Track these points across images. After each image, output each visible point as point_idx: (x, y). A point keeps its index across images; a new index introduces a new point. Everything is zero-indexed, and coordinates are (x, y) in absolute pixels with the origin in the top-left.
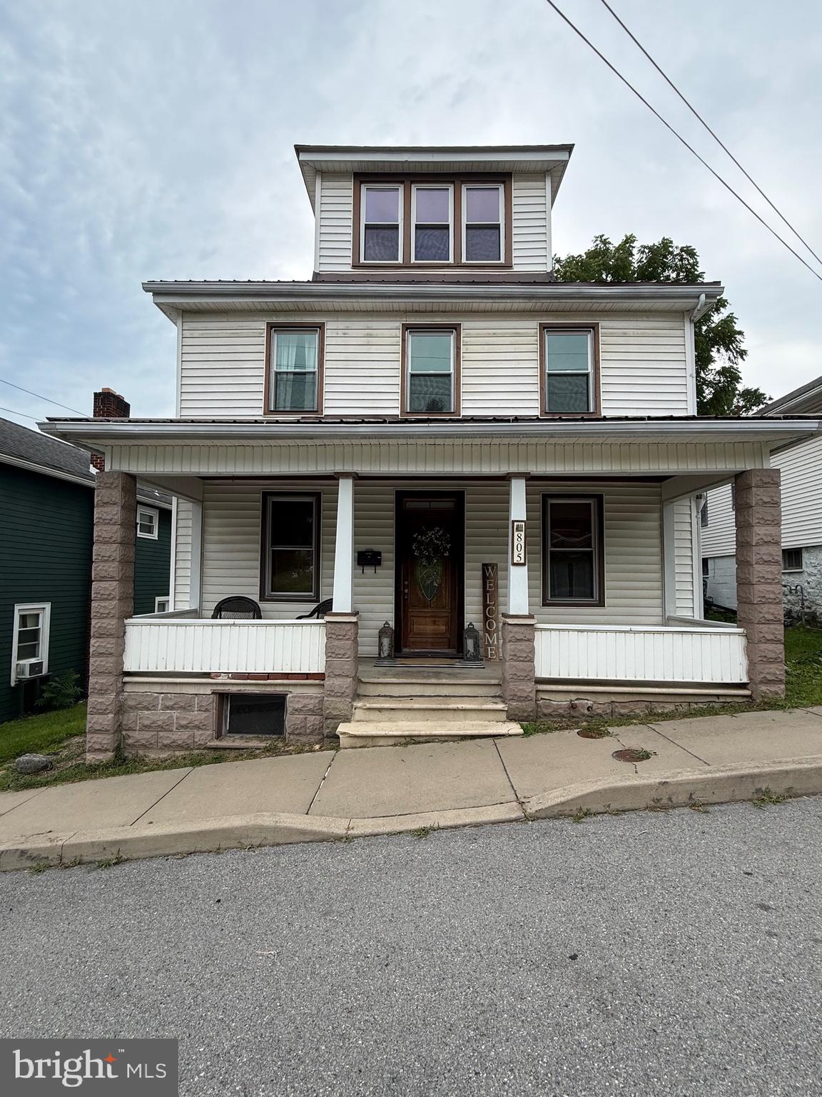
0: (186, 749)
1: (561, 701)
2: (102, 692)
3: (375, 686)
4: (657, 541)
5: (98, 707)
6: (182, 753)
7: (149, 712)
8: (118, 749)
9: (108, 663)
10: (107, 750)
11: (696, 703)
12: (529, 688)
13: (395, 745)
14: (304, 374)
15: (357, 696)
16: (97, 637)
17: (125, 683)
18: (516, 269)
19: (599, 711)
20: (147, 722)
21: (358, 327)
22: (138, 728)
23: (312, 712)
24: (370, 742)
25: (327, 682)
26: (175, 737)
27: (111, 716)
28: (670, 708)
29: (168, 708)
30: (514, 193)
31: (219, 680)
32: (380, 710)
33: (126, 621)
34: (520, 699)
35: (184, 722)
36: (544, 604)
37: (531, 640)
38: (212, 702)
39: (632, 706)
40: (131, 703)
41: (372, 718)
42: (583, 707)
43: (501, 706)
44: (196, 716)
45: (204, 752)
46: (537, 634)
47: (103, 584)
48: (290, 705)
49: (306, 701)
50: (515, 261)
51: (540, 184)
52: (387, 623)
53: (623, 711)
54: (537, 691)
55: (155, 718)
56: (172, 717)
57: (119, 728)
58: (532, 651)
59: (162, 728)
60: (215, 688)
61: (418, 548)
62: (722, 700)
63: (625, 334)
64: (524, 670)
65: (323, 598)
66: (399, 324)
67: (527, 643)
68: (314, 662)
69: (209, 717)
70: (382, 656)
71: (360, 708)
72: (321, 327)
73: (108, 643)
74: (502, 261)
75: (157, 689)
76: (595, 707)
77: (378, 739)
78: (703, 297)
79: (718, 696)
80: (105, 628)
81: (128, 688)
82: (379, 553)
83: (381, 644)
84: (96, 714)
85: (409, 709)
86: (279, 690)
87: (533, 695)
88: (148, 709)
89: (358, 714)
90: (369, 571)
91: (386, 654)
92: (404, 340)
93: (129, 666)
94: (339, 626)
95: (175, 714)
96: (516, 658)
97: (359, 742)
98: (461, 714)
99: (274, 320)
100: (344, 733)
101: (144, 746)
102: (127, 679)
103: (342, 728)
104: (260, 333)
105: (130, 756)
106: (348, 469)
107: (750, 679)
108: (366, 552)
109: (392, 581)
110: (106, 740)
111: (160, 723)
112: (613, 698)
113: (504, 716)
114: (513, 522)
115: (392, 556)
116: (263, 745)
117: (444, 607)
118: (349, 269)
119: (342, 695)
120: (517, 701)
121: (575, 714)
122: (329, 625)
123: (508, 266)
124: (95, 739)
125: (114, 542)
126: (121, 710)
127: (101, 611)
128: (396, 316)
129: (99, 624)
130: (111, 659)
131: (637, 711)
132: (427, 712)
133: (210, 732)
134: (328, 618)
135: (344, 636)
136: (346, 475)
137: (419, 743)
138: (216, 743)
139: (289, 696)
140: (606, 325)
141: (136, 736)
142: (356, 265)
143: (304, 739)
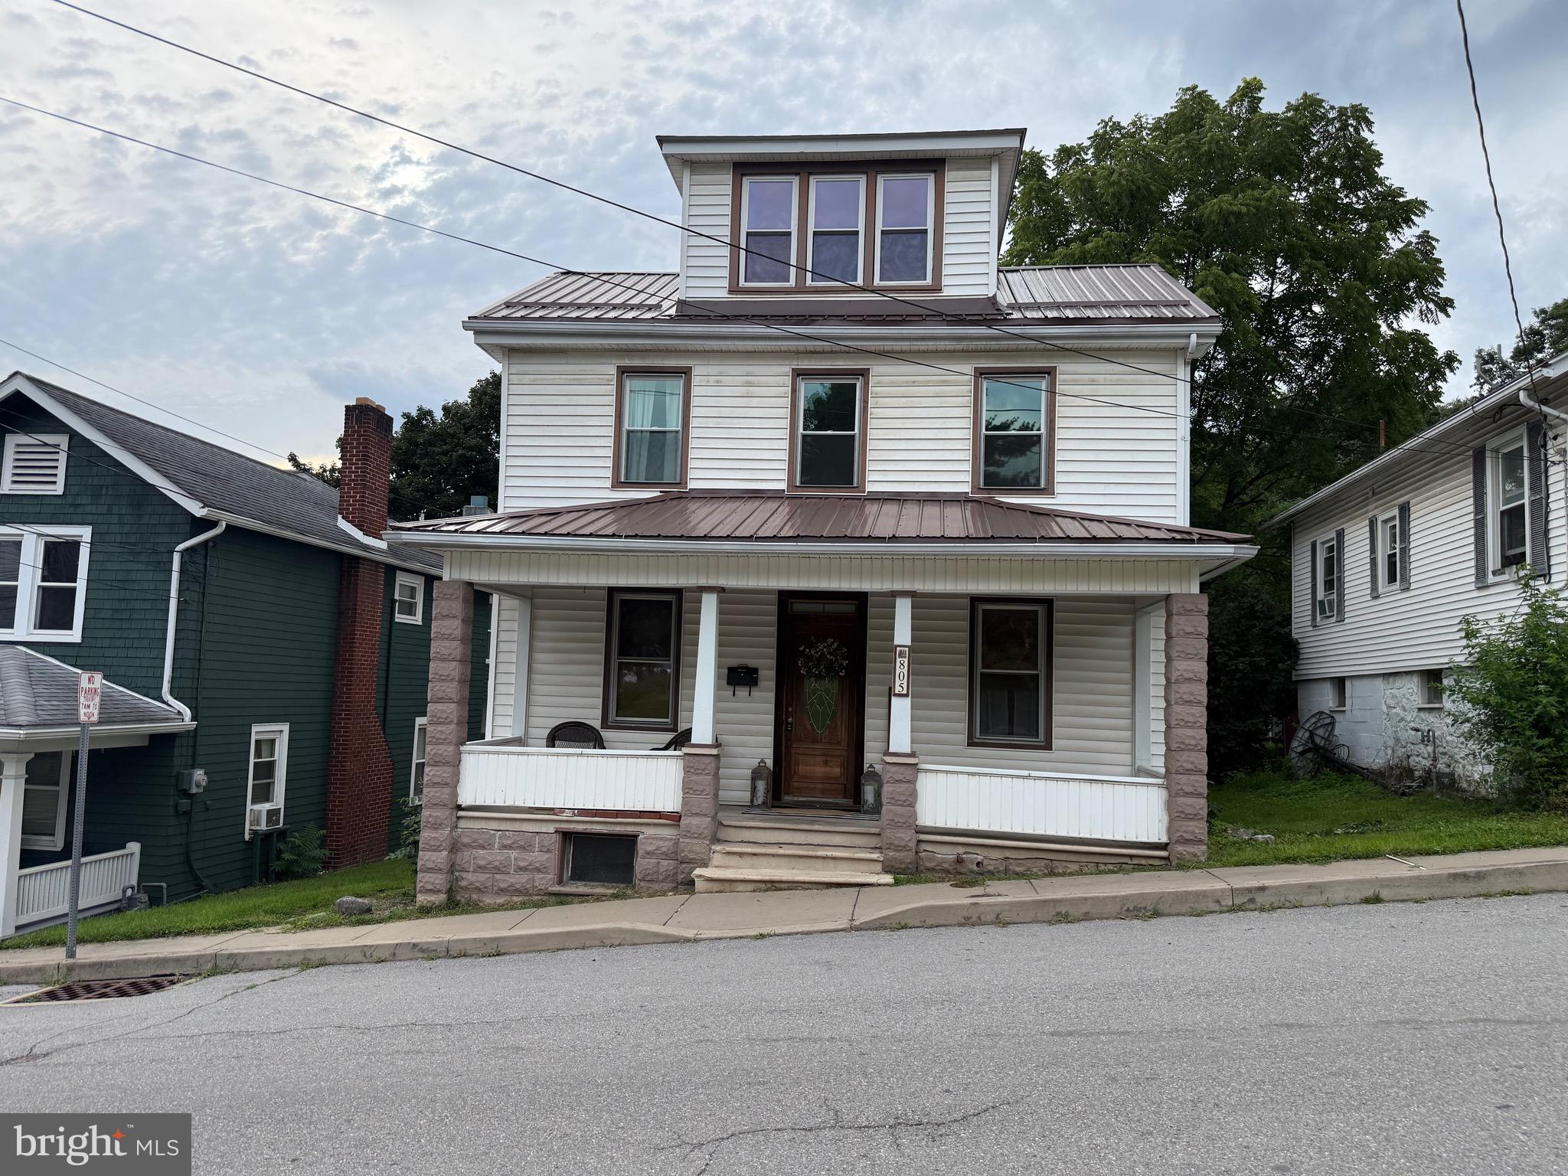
0: (524, 895)
1: (947, 854)
2: (436, 826)
3: (738, 830)
4: (1127, 664)
5: (432, 843)
6: (521, 898)
7: (485, 852)
8: (450, 892)
9: (444, 794)
10: (439, 891)
11: (1105, 864)
12: (907, 836)
13: (754, 891)
14: (665, 432)
15: (716, 840)
16: (432, 765)
17: (458, 818)
18: (947, 292)
19: (991, 868)
20: (482, 863)
21: (735, 372)
22: (472, 869)
23: (666, 856)
24: (727, 886)
25: (683, 822)
26: (513, 880)
28: (1074, 867)
29: (505, 847)
30: (948, 187)
31: (564, 817)
32: (741, 855)
33: (462, 748)
34: (898, 848)
35: (522, 864)
36: (971, 743)
37: (912, 782)
38: (557, 838)
39: (1029, 864)
40: (466, 840)
41: (732, 864)
42: (971, 861)
43: (875, 856)
44: (537, 857)
45: (545, 898)
46: (921, 776)
47: (439, 706)
48: (642, 847)
49: (660, 843)
50: (945, 281)
51: (984, 173)
52: (762, 761)
53: (1018, 869)
54: (919, 841)
55: (490, 858)
56: (510, 857)
57: (452, 868)
58: (914, 794)
59: (498, 870)
60: (558, 825)
61: (805, 665)
62: (1136, 861)
63: (1093, 380)
64: (901, 816)
65: (682, 727)
66: (788, 369)
67: (907, 785)
68: (670, 801)
69: (551, 859)
70: (755, 803)
71: (719, 852)
72: (686, 372)
73: (444, 772)
74: (929, 281)
75: (494, 825)
76: (986, 862)
77: (736, 884)
78: (1194, 337)
79: (1131, 856)
80: (441, 755)
81: (462, 824)
82: (755, 671)
83: (754, 789)
84: (428, 850)
85: (773, 855)
86: (630, 829)
87: (912, 845)
88: (484, 848)
89: (717, 859)
90: (743, 692)
91: (760, 801)
92: (794, 391)
93: (465, 799)
94: (698, 759)
95: (513, 854)
96: (894, 801)
97: (716, 886)
98: (831, 863)
99: (627, 362)
100: (700, 876)
101: (478, 890)
102: (461, 813)
103: (698, 871)
104: (608, 380)
105: (463, 900)
106: (712, 582)
107: (1170, 839)
108: (738, 668)
109: (771, 707)
110: (439, 880)
111: (497, 863)
112: (1008, 854)
113: (879, 867)
114: (897, 646)
115: (773, 673)
116: (611, 891)
117: (839, 743)
118: (722, 294)
119: (699, 836)
120: (895, 850)
121: (962, 870)
122: (687, 758)
123: (937, 288)
124: (426, 879)
125: (454, 660)
126: (454, 848)
127: (437, 736)
128: (787, 358)
129: (435, 751)
130: (446, 790)
131: (1035, 870)
132: (793, 860)
133: (551, 876)
134: (686, 750)
135: (703, 770)
136: (709, 589)
137: (781, 889)
138: (557, 889)
139: (641, 836)
140: (1066, 369)
141: (470, 878)
142: (734, 289)
143: (656, 886)
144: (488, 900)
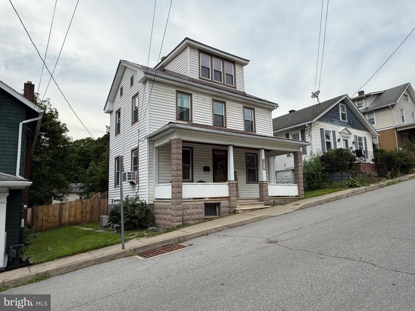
0: (198, 220)
1: (272, 201)
2: (179, 204)
8: (183, 221)
10: (181, 221)
12: (267, 198)
13: (250, 211)
16: (177, 188)
17: (183, 202)
18: (237, 89)
20: (188, 213)
21: (201, 97)
22: (186, 215)
23: (227, 207)
24: (245, 211)
25: (230, 199)
26: (195, 217)
27: (182, 211)
28: (288, 201)
29: (193, 208)
30: (236, 68)
31: (206, 200)
32: (242, 205)
33: (182, 183)
35: (198, 212)
36: (247, 183)
38: (204, 205)
40: (184, 207)
42: (275, 202)
44: (200, 210)
45: (202, 220)
46: (268, 186)
48: (222, 205)
49: (226, 204)
50: (237, 87)
51: (241, 67)
54: (269, 199)
55: (191, 211)
57: (183, 215)
58: (268, 189)
59: (192, 214)
60: (205, 202)
61: (219, 166)
63: (260, 112)
64: (267, 194)
66: (211, 99)
68: (227, 194)
69: (203, 210)
72: (191, 95)
73: (179, 190)
74: (234, 86)
75: (190, 203)
76: (277, 202)
78: (275, 107)
79: (295, 198)
82: (209, 168)
84: (177, 211)
86: (219, 201)
88: (188, 209)
89: (238, 206)
90: (207, 173)
92: (213, 104)
93: (184, 197)
94: (233, 184)
95: (195, 210)
96: (265, 191)
97: (242, 211)
99: (178, 89)
101: (188, 220)
102: (183, 200)
103: (237, 209)
104: (174, 93)
105: (185, 223)
106: (231, 144)
107: (299, 195)
108: (206, 167)
109: (212, 176)
110: (180, 218)
111: (192, 213)
112: (280, 200)
113: (264, 204)
114: (263, 160)
115: (212, 168)
118: (197, 78)
120: (266, 201)
121: (274, 204)
122: (229, 184)
123: (235, 88)
124: (178, 218)
126: (183, 209)
128: (210, 96)
130: (180, 194)
131: (284, 202)
133: (204, 215)
134: (227, 182)
137: (254, 210)
138: (205, 217)
139: (221, 203)
140: (256, 109)
141: (187, 217)
142: (200, 78)
143: (225, 214)
144: (190, 222)
